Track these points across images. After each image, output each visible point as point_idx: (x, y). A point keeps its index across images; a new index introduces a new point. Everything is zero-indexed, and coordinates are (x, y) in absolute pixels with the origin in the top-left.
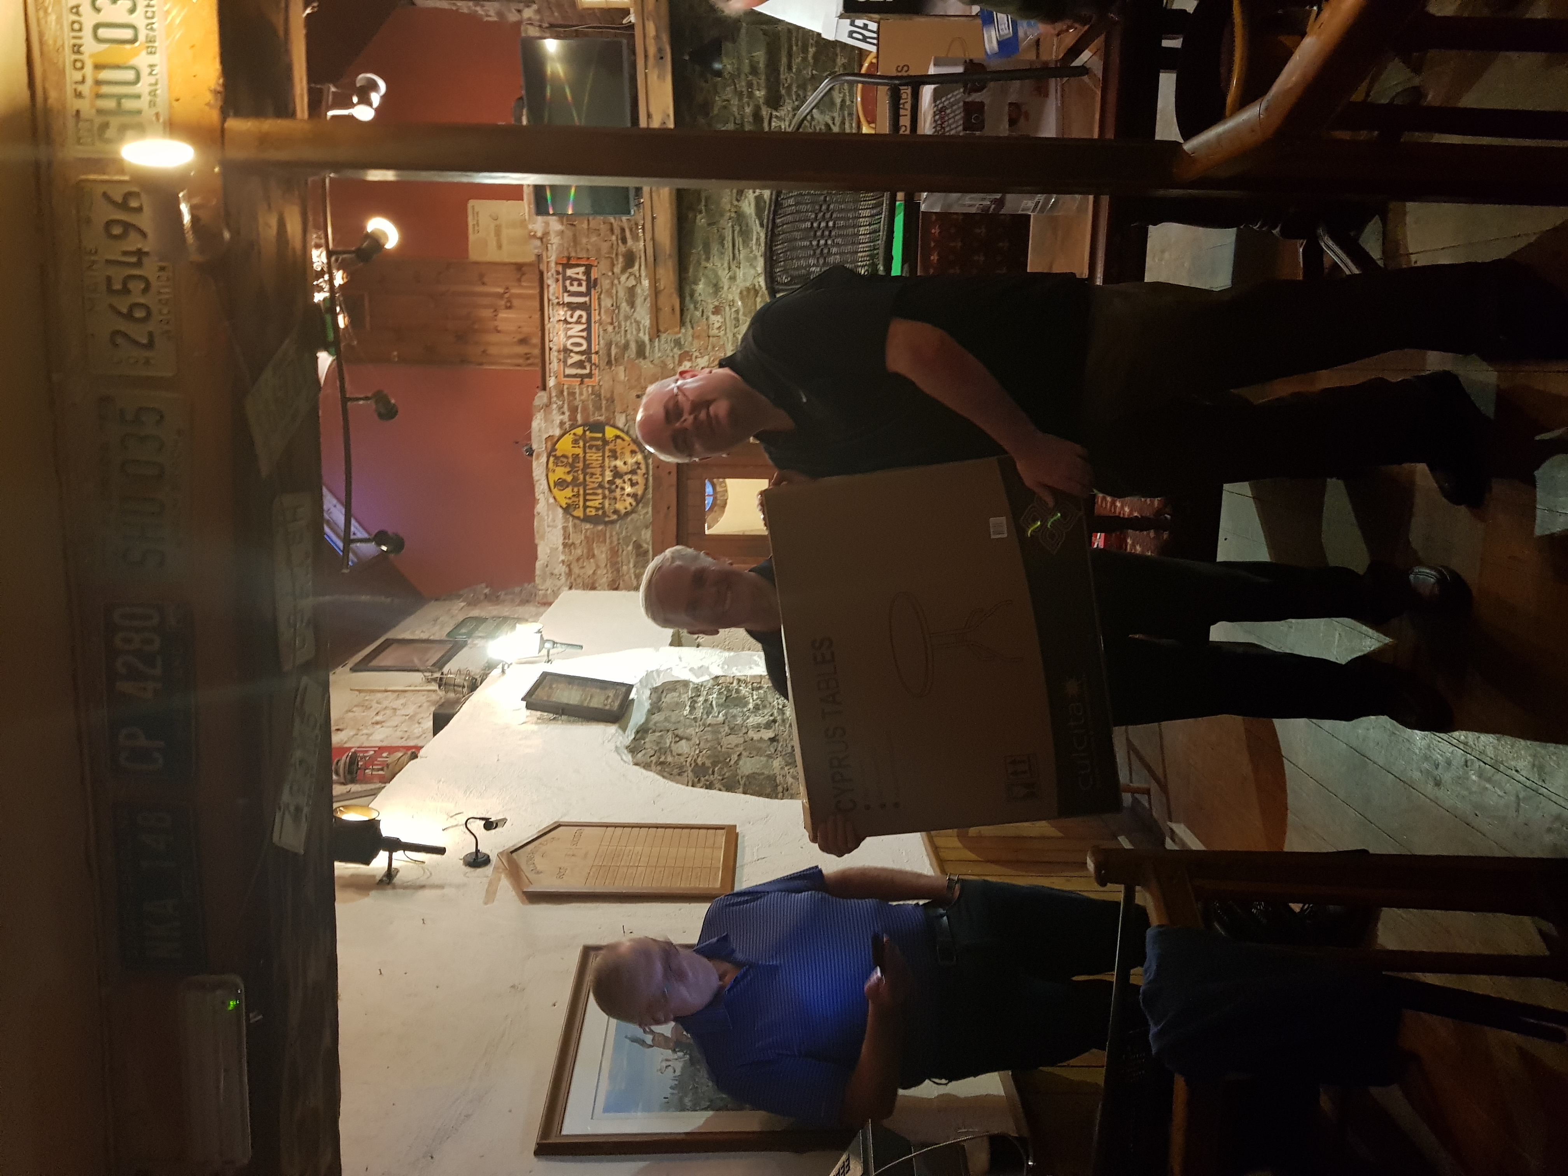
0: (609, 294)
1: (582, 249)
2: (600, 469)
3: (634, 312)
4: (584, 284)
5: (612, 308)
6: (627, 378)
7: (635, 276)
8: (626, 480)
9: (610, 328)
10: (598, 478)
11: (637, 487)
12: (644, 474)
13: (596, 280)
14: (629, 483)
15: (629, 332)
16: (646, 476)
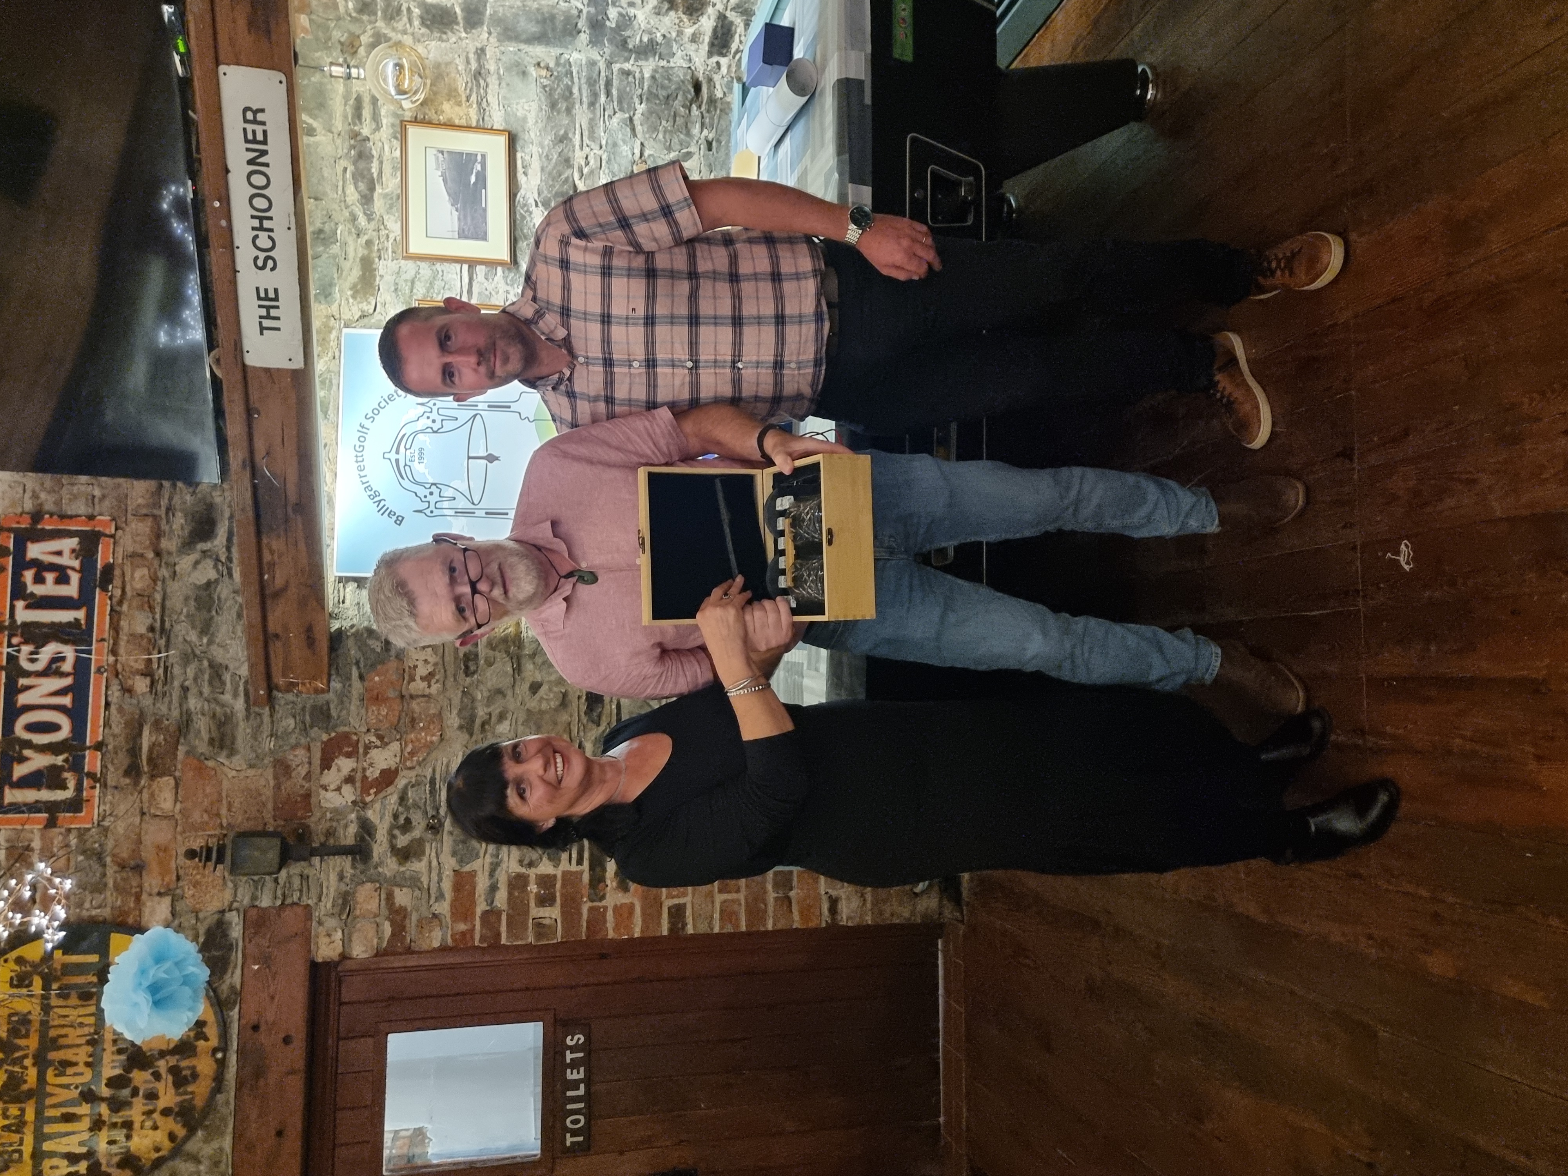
0: (145, 600)
1: (75, 497)
2: (90, 1049)
3: (210, 642)
4: (75, 577)
5: (150, 635)
6: (178, 806)
7: (218, 560)
8: (163, 1071)
9: (141, 685)
10: (82, 1074)
11: (190, 1088)
12: (215, 1051)
13: (108, 570)
14: (170, 1078)
15: (194, 690)
16: (219, 1055)
